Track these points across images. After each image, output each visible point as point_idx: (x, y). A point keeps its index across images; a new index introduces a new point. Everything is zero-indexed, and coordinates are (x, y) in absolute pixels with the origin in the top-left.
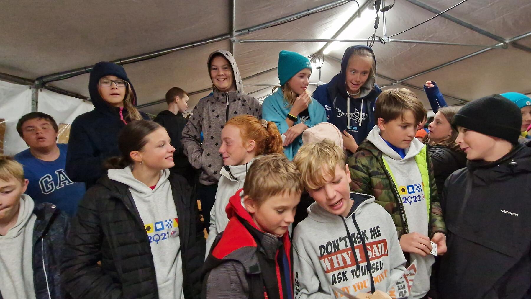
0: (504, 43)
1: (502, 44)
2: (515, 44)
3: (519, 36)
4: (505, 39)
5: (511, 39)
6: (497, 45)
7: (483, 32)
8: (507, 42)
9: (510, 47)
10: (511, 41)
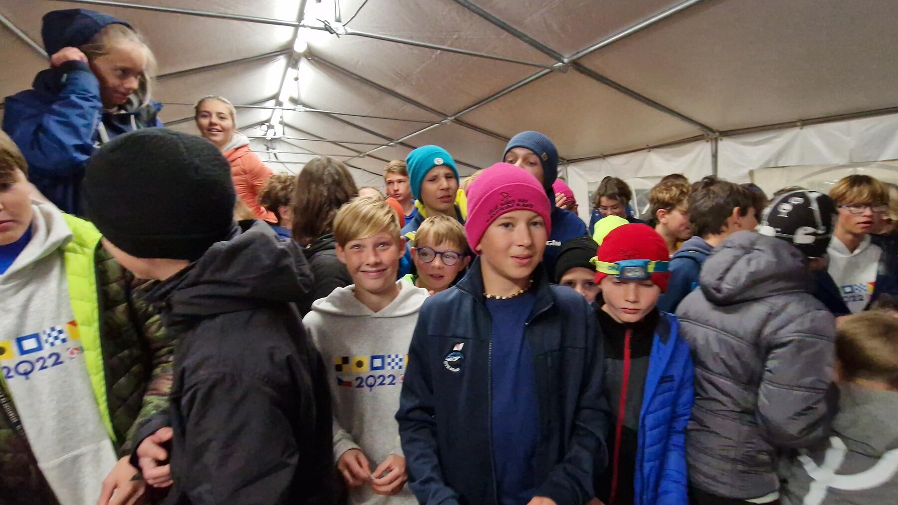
0: (562, 62)
1: (561, 64)
2: (577, 65)
3: (578, 53)
4: (563, 55)
5: (570, 57)
6: (555, 66)
7: (527, 39)
8: (566, 60)
9: (571, 68)
10: (571, 59)
